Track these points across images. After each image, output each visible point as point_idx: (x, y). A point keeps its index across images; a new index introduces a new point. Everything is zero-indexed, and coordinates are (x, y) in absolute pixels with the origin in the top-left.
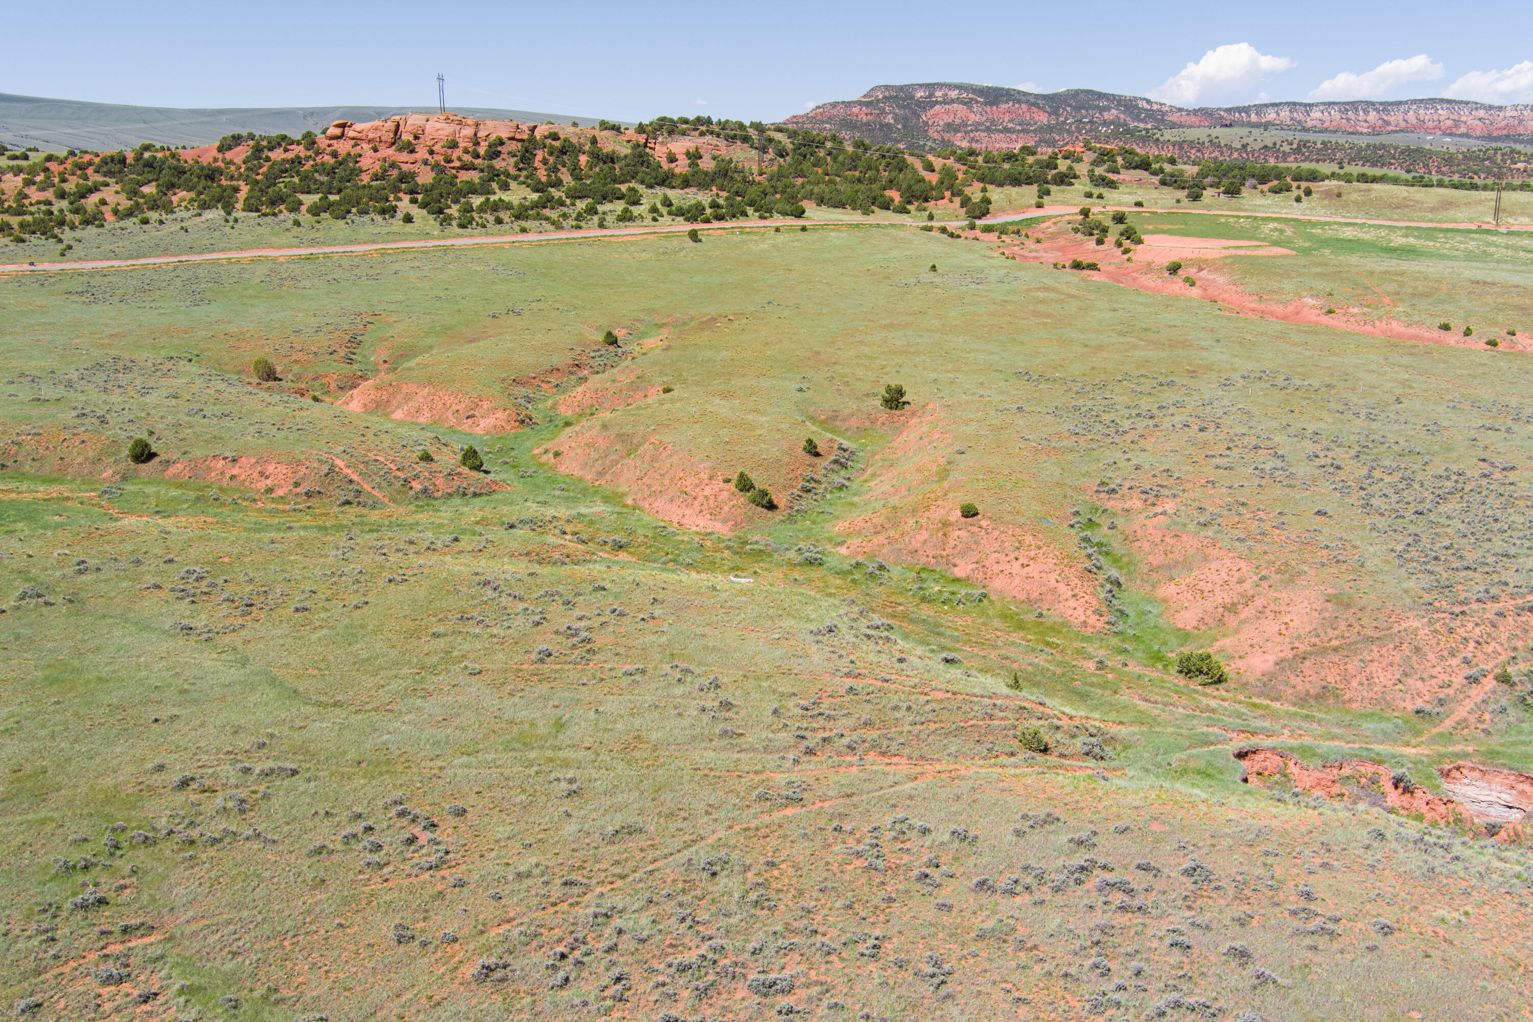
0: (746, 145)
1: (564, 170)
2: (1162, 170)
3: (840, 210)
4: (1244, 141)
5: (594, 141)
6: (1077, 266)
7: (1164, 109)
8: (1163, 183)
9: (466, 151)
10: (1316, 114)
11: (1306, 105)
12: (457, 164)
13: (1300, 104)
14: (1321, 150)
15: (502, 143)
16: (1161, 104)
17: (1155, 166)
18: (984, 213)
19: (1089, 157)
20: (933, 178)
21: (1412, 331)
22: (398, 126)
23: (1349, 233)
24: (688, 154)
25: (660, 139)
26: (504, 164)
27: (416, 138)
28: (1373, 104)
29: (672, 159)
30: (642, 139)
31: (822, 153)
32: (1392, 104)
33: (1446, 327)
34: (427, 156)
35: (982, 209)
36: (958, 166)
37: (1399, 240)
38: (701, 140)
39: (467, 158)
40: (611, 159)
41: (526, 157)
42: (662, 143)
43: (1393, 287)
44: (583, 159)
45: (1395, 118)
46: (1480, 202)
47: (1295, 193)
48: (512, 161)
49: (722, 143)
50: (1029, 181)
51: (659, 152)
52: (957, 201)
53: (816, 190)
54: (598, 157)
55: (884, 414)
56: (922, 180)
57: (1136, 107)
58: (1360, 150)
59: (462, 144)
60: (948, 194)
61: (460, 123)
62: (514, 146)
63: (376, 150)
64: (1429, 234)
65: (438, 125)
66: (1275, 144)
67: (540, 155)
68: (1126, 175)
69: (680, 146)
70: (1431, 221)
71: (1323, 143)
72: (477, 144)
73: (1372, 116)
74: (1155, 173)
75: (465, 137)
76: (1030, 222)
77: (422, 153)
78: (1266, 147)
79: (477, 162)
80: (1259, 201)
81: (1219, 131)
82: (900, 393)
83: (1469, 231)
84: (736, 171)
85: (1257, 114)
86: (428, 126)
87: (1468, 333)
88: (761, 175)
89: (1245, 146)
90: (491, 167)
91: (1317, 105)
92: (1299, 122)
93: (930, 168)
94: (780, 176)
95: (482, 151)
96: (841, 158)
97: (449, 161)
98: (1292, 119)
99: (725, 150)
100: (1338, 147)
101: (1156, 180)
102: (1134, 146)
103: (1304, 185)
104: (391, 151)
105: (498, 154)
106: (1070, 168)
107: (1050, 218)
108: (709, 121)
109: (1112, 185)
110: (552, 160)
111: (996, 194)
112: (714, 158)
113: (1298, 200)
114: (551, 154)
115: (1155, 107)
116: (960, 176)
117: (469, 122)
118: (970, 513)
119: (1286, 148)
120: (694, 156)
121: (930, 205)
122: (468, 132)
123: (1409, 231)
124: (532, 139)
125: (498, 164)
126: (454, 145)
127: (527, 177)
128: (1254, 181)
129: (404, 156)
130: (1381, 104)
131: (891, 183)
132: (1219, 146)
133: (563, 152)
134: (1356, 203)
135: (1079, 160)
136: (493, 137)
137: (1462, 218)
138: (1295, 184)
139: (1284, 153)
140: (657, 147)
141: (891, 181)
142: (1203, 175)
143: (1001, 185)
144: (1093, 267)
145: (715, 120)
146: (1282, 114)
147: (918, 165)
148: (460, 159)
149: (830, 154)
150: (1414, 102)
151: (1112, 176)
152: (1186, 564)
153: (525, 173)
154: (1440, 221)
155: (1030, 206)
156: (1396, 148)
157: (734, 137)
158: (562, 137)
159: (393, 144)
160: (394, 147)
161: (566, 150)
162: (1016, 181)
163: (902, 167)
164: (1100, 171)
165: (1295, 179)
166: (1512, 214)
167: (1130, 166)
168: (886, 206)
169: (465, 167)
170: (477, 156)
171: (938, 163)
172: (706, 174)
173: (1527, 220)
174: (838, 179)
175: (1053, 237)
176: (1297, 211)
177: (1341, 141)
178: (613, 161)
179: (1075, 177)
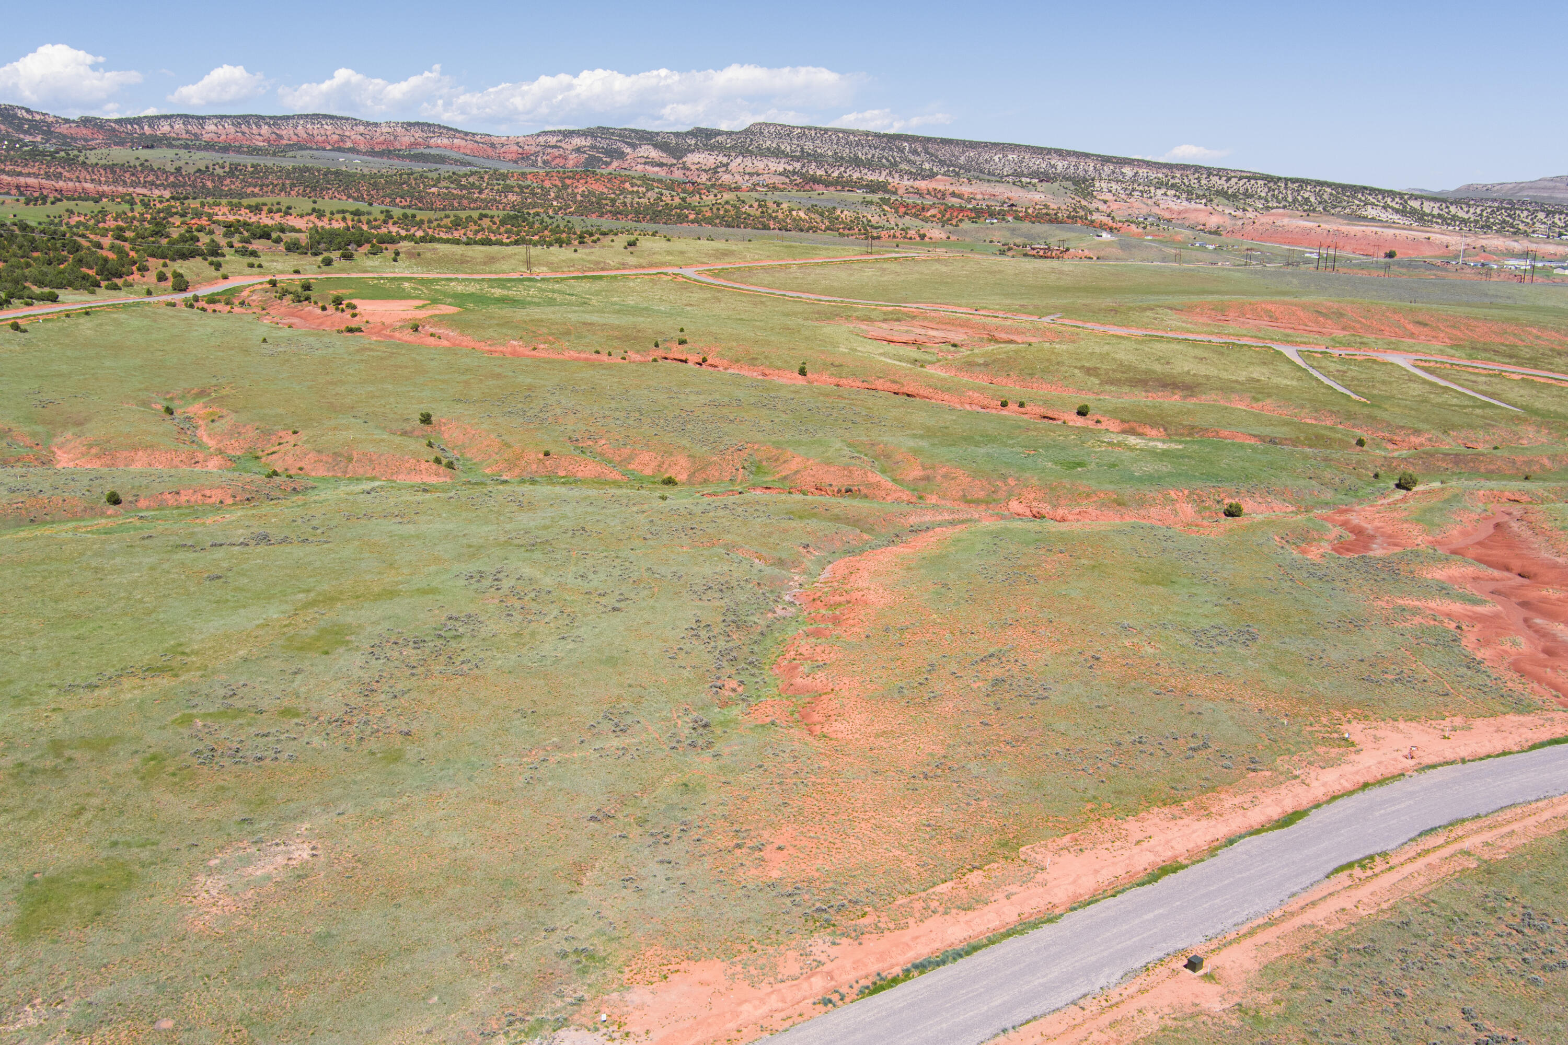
2: (280, 239)
4: (178, 164)
6: (350, 330)
7: (50, 120)
10: (210, 127)
11: (198, 118)
13: (193, 117)
14: (252, 173)
16: (44, 115)
17: (274, 235)
18: (188, 286)
20: (110, 256)
23: (457, 288)
28: (263, 118)
32: (281, 118)
35: (181, 284)
36: (121, 243)
37: (492, 291)
45: (287, 132)
46: (509, 257)
47: (389, 253)
50: (192, 255)
52: (151, 276)
56: (103, 259)
57: (15, 116)
58: (288, 173)
60: (134, 269)
64: (503, 284)
66: (207, 167)
68: (259, 245)
70: (493, 273)
71: (253, 166)
73: (265, 129)
74: (277, 242)
76: (231, 292)
78: (199, 170)
80: (372, 262)
81: (144, 153)
83: (521, 280)
85: (150, 126)
89: (179, 169)
91: (210, 118)
92: (195, 135)
93: (101, 247)
98: (187, 132)
100: (268, 171)
101: (282, 247)
102: (60, 170)
103: (388, 247)
106: (212, 241)
107: (243, 287)
109: (255, 254)
111: (180, 268)
113: (396, 260)
115: (38, 117)
116: (132, 253)
119: (219, 171)
121: (129, 279)
123: (489, 283)
128: (353, 246)
130: (271, 118)
131: (80, 262)
132: (152, 170)
134: (437, 260)
135: (212, 233)
137: (509, 269)
138: (381, 247)
139: (219, 177)
141: (78, 260)
146: (177, 127)
150: (300, 117)
151: (250, 247)
154: (499, 273)
155: (216, 278)
156: (319, 171)
162: (183, 256)
164: (236, 242)
165: (379, 243)
166: (534, 264)
167: (255, 236)
168: (96, 284)
174: (32, 261)
175: (268, 303)
176: (405, 271)
177: (270, 164)
179: (221, 248)
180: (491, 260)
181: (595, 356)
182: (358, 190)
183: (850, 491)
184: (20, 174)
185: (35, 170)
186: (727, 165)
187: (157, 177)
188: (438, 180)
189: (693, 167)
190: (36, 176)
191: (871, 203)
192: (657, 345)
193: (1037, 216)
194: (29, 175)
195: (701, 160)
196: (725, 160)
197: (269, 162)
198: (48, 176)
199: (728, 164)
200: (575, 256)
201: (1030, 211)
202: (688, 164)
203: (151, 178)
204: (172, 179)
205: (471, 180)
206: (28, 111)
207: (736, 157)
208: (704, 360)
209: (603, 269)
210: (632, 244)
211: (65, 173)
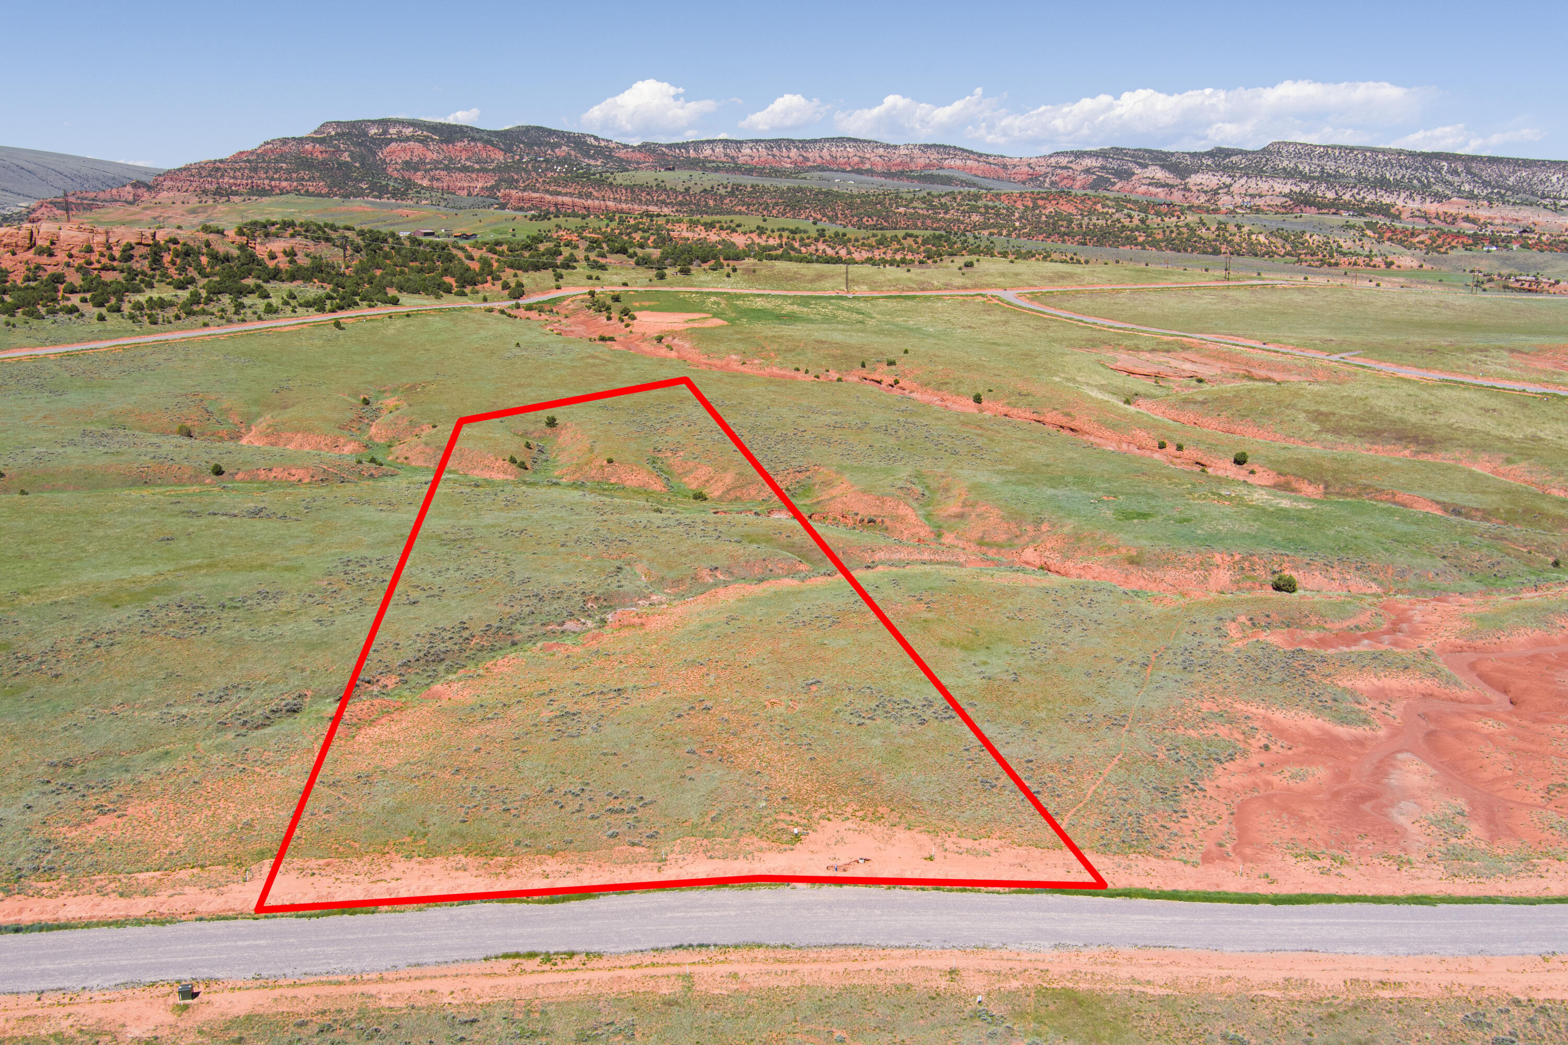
0: (329, 244)
1: (191, 269)
2: (635, 254)
3: (417, 296)
4: (687, 185)
5: (208, 245)
6: (603, 339)
7: (611, 146)
8: (638, 264)
9: (102, 255)
10: (746, 151)
11: (736, 142)
12: (99, 266)
13: (732, 141)
14: (751, 193)
15: (132, 248)
17: (631, 251)
18: (521, 295)
19: (583, 245)
20: (475, 266)
21: (782, 372)
22: (32, 233)
23: (759, 303)
24: (285, 252)
25: (259, 240)
26: (138, 265)
27: (53, 243)
28: (793, 141)
29: (273, 257)
30: (244, 240)
31: (387, 249)
32: (809, 142)
33: (797, 370)
34: (67, 259)
35: (518, 292)
36: (491, 255)
37: (788, 308)
38: (293, 242)
39: (105, 261)
40: (227, 259)
41: (156, 260)
42: (261, 244)
43: (776, 346)
44: (204, 260)
45: (813, 154)
46: (840, 275)
47: (727, 270)
48: (146, 263)
49: (311, 243)
50: (545, 267)
51: (261, 250)
52: (499, 284)
53: (395, 280)
54: (215, 257)
55: (549, 430)
56: (468, 269)
57: (585, 143)
58: (783, 192)
59: (97, 249)
60: (489, 278)
61: (92, 231)
62: (144, 250)
63: (14, 254)
64: (805, 301)
65: (73, 233)
66: (712, 188)
67: (167, 258)
68: (612, 259)
69: (278, 246)
70: (810, 290)
71: (752, 186)
72: (110, 248)
73: (794, 152)
74: (631, 257)
75: (98, 243)
76: (555, 301)
77: (61, 257)
78: (706, 190)
79: (115, 264)
80: (703, 278)
81: (663, 175)
82: (554, 420)
83: (831, 298)
84: (327, 265)
85: (695, 150)
86: (62, 233)
87: (807, 372)
88: (347, 267)
89: (687, 190)
90: (130, 268)
91: (746, 142)
92: (732, 158)
93: (471, 258)
94: (362, 269)
95: (117, 254)
96: (403, 252)
97: (91, 264)
98: (726, 155)
99: (312, 248)
100: (765, 191)
101: (632, 262)
102: (591, 190)
103: (732, 263)
104: (30, 255)
105: (131, 257)
106: (572, 255)
107: (567, 297)
108: (292, 224)
109: (603, 268)
110: (178, 261)
111: (526, 278)
112: (307, 256)
113: (728, 276)
114: (177, 256)
115: (603, 144)
116: (496, 265)
117: (100, 229)
118: (610, 461)
119: (722, 191)
120: (291, 254)
121: (479, 287)
122: (101, 239)
123: (796, 300)
124: (157, 244)
125: (136, 265)
126: (90, 250)
127: (162, 276)
128: (699, 262)
129: (44, 259)
130: (800, 141)
131: (446, 272)
132: (665, 190)
133: (187, 254)
134: (765, 277)
135: (576, 247)
136: (124, 242)
137: (828, 288)
138: (725, 263)
140: (258, 247)
141: (446, 270)
142: (664, 257)
143: (526, 271)
144: (612, 339)
145: (297, 223)
146: (717, 150)
147: (460, 254)
148: (99, 262)
149: (393, 248)
150: (827, 140)
151: (602, 261)
152: (691, 471)
153: (158, 272)
154: (815, 290)
155: (551, 288)
156: (811, 191)
157: (318, 238)
158: (181, 242)
159: (30, 248)
160: (33, 251)
161: (188, 253)
162: (537, 268)
163: (451, 258)
164: (593, 256)
165: (725, 259)
166: (857, 283)
167: (613, 251)
168: (449, 291)
169: (105, 268)
170: (113, 259)
171: (477, 254)
172: (307, 269)
173: (865, 288)
174: (406, 270)
175: (575, 312)
176: (728, 286)
177: (767, 184)
178: (228, 261)
179: (576, 261)
180: (820, 277)
181: (793, 373)
182: (833, 210)
183: (874, 522)
184: (559, 194)
185: (571, 190)
186: (1229, 186)
187: (668, 197)
188: (912, 200)
189: (1194, 189)
190: (571, 195)
191: (1353, 227)
192: (863, 366)
193: (1550, 244)
194: (566, 194)
195: (1203, 181)
196: (1228, 181)
197: (767, 183)
198: (580, 196)
199: (1231, 185)
200: (909, 275)
201: (1544, 238)
202: (1190, 186)
203: (663, 197)
204: (680, 198)
205: (943, 200)
206: (596, 138)
207: (1241, 177)
208: (897, 382)
209: (923, 290)
210: (969, 265)
211: (595, 193)
